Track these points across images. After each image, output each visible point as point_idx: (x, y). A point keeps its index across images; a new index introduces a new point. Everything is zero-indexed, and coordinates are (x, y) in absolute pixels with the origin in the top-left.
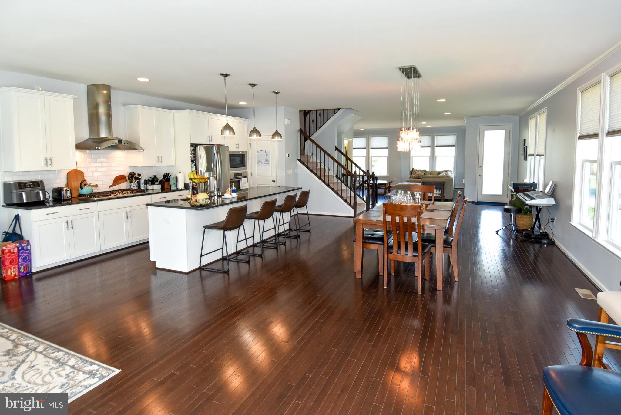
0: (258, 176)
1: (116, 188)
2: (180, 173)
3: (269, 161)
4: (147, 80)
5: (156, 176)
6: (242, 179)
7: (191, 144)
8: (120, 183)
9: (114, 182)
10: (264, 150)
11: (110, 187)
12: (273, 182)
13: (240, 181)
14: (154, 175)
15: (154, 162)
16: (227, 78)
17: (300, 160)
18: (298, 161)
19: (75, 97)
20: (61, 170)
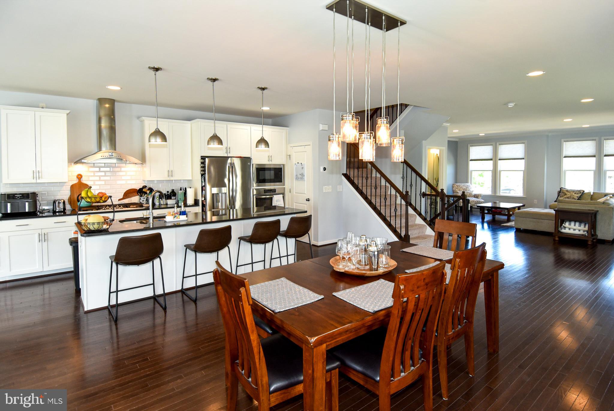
0: (296, 193)
1: (126, 201)
2: (190, 188)
3: (304, 176)
4: (118, 88)
5: (174, 190)
6: (274, 196)
7: (201, 156)
8: (131, 197)
9: (124, 195)
10: (300, 162)
11: (119, 200)
12: (307, 201)
13: (272, 198)
14: (172, 190)
15: (164, 176)
16: (158, 73)
17: (345, 175)
18: (343, 176)
19: (68, 111)
20: (65, 182)
